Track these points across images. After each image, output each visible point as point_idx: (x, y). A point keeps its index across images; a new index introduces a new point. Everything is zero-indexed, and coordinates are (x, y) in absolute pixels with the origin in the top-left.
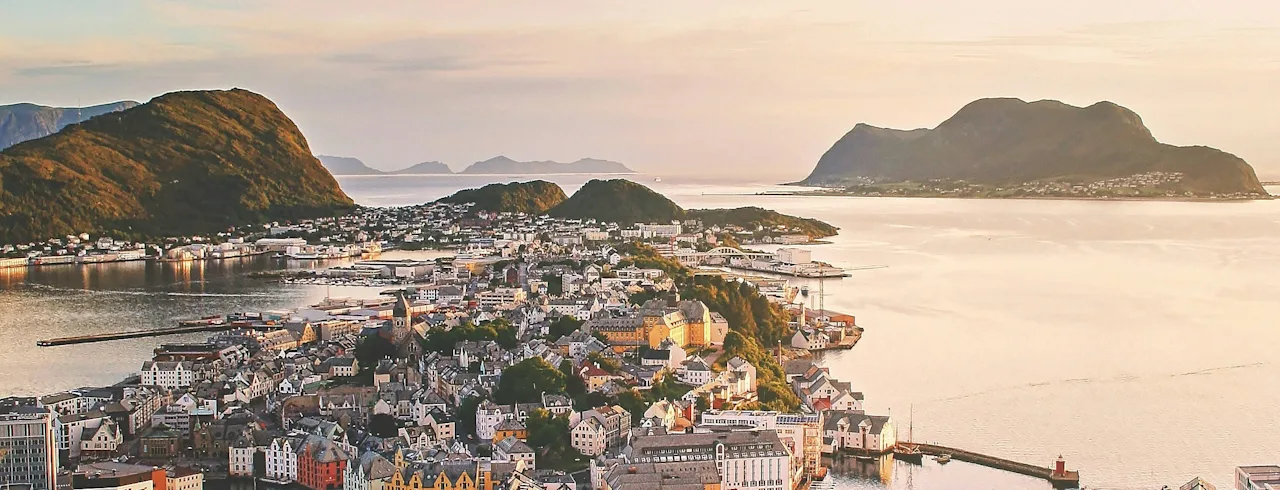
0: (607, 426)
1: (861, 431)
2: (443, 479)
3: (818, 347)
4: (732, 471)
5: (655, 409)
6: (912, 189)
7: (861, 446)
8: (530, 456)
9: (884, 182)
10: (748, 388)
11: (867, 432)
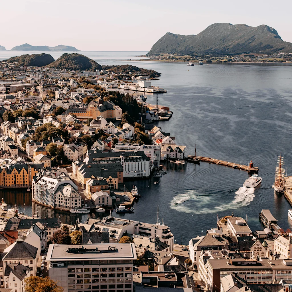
0: (78, 150)
1: (175, 152)
2: (15, 171)
3: (156, 119)
4: (127, 167)
5: (96, 143)
6: (188, 58)
7: (175, 157)
8: (49, 161)
9: (178, 55)
10: (131, 135)
11: (177, 152)
